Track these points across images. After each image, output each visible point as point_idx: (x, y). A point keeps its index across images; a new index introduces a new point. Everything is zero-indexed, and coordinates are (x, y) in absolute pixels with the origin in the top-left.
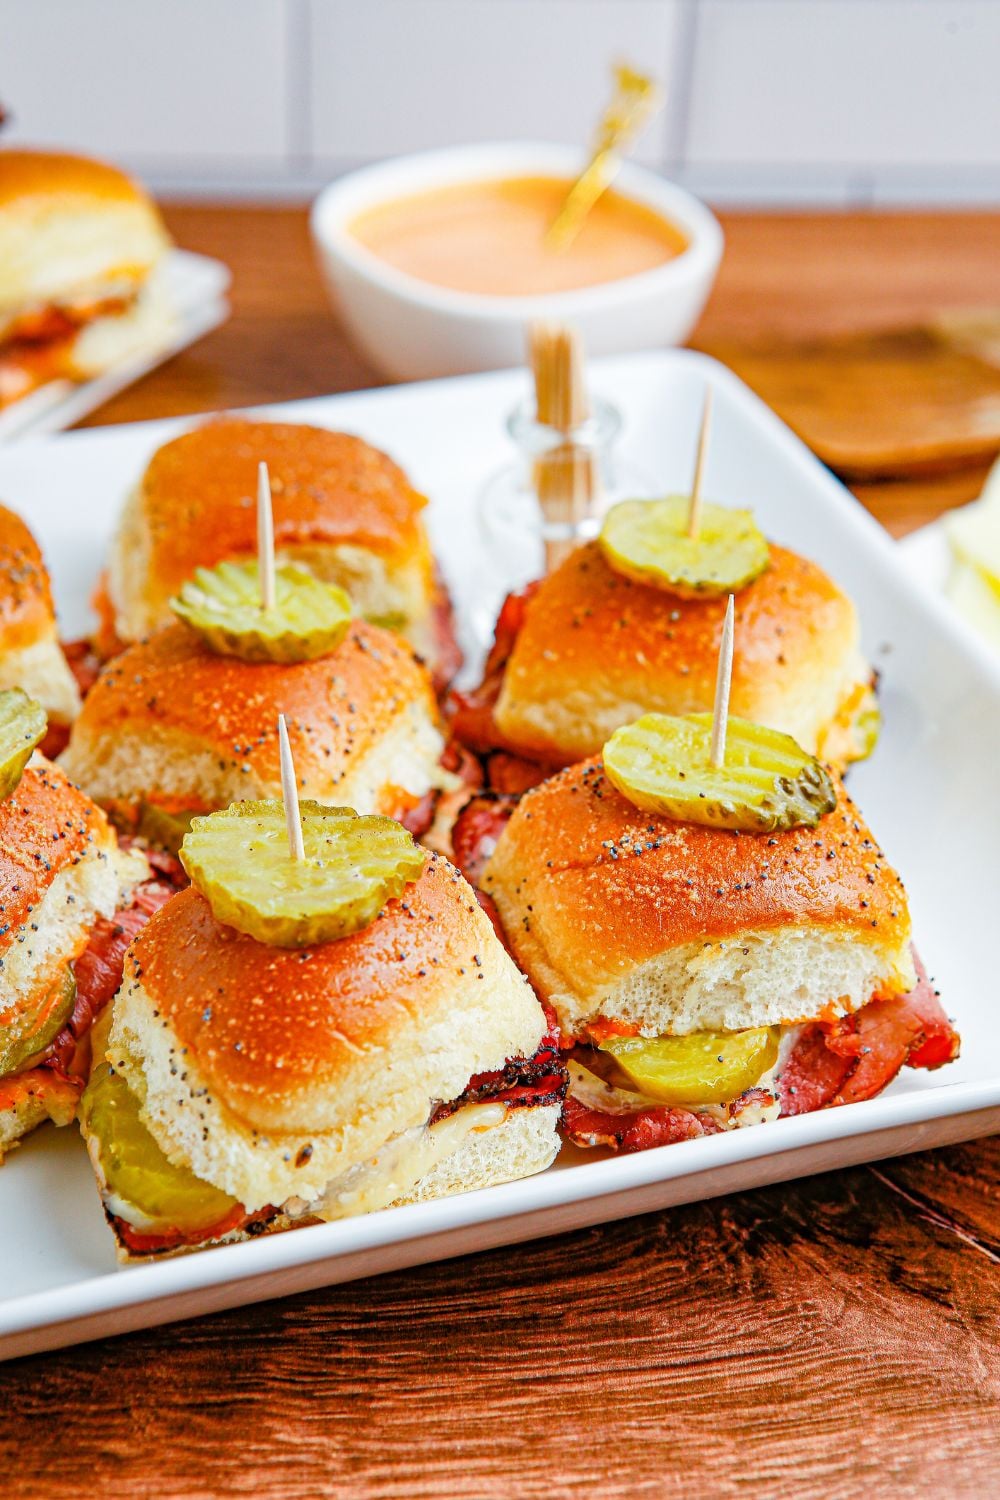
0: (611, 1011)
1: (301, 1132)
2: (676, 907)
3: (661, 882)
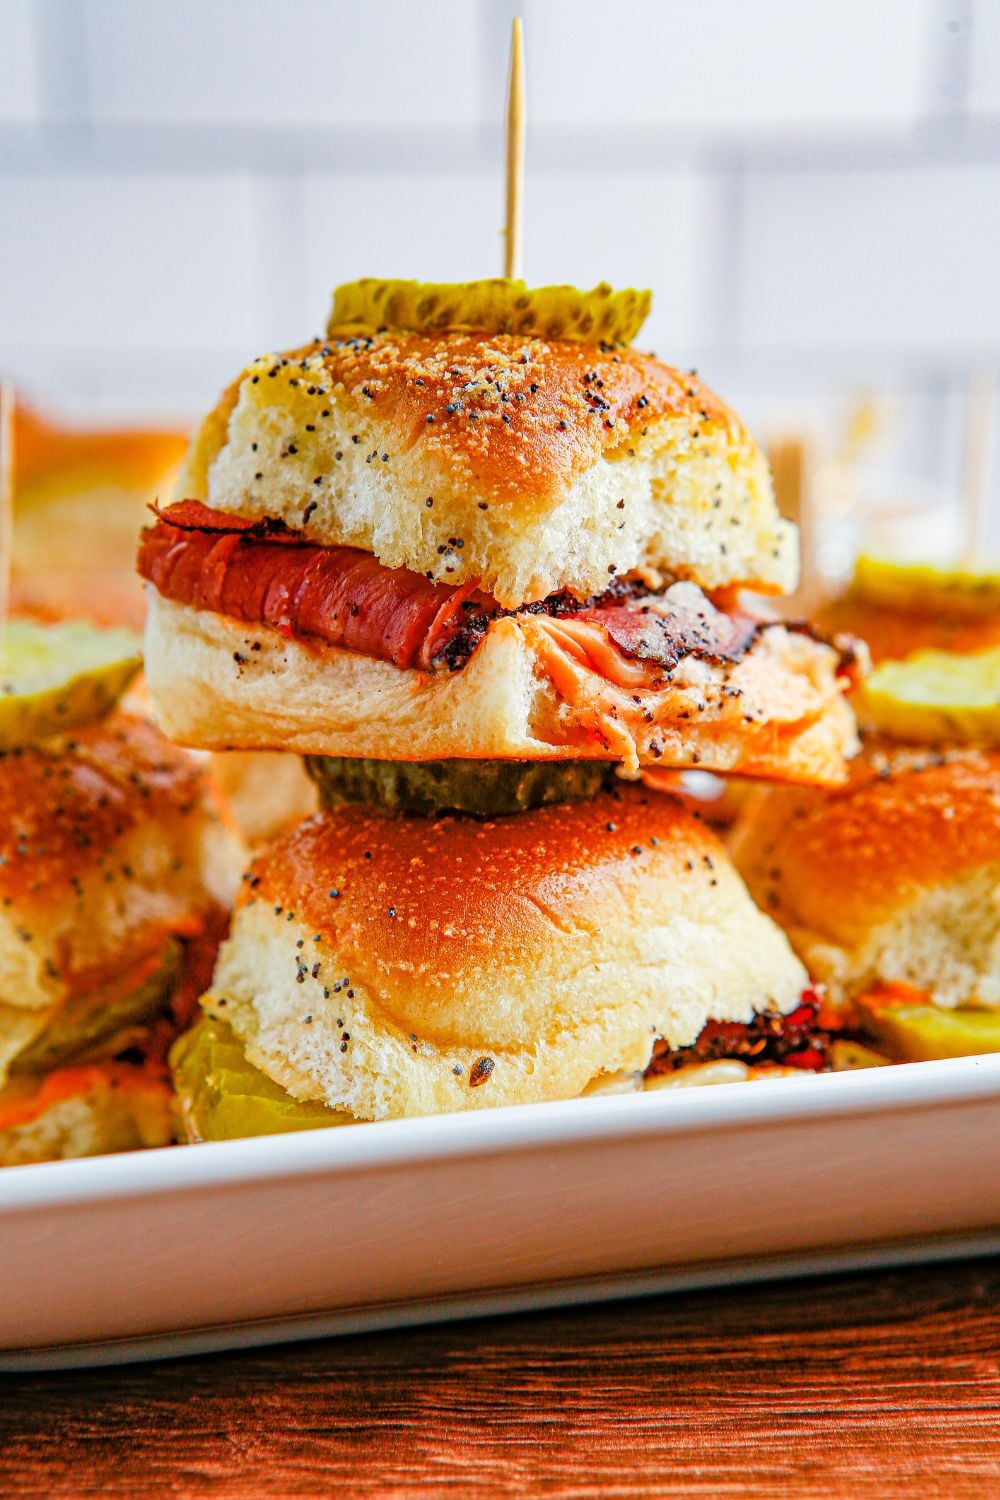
1: (475, 1042)
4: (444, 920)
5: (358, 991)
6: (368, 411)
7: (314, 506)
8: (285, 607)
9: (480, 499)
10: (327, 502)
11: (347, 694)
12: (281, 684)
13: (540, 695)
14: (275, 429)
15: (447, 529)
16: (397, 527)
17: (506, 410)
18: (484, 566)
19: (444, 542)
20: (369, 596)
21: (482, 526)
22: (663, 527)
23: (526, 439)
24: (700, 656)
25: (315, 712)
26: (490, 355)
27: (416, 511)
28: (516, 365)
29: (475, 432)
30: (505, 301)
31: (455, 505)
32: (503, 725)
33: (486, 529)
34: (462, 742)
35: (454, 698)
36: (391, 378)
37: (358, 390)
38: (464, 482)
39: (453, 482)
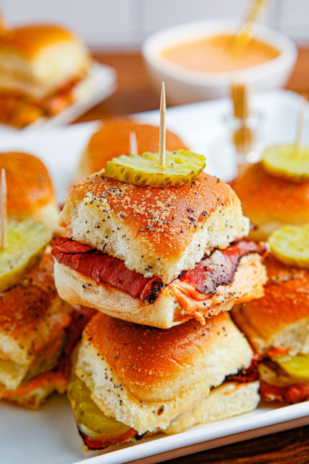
0: (277, 344)
1: (159, 401)
2: (302, 303)
3: (295, 292)
4: (149, 369)
5: (124, 389)
6: (122, 222)
7: (106, 245)
8: (98, 276)
9: (158, 257)
10: (110, 244)
11: (118, 304)
12: (98, 298)
13: (177, 308)
14: (93, 218)
15: (148, 264)
16: (132, 261)
17: (165, 228)
18: (159, 274)
19: (147, 267)
20: (124, 278)
21: (158, 263)
22: (210, 238)
23: (171, 238)
24: (223, 284)
25: (108, 308)
26: (159, 204)
27: (138, 259)
28: (167, 209)
29: (156, 236)
30: (162, 179)
31: (150, 258)
32: (166, 322)
33: (160, 264)
34: (153, 323)
35: (150, 311)
36: (129, 212)
37: (119, 214)
38: (153, 252)
39: (149, 252)
